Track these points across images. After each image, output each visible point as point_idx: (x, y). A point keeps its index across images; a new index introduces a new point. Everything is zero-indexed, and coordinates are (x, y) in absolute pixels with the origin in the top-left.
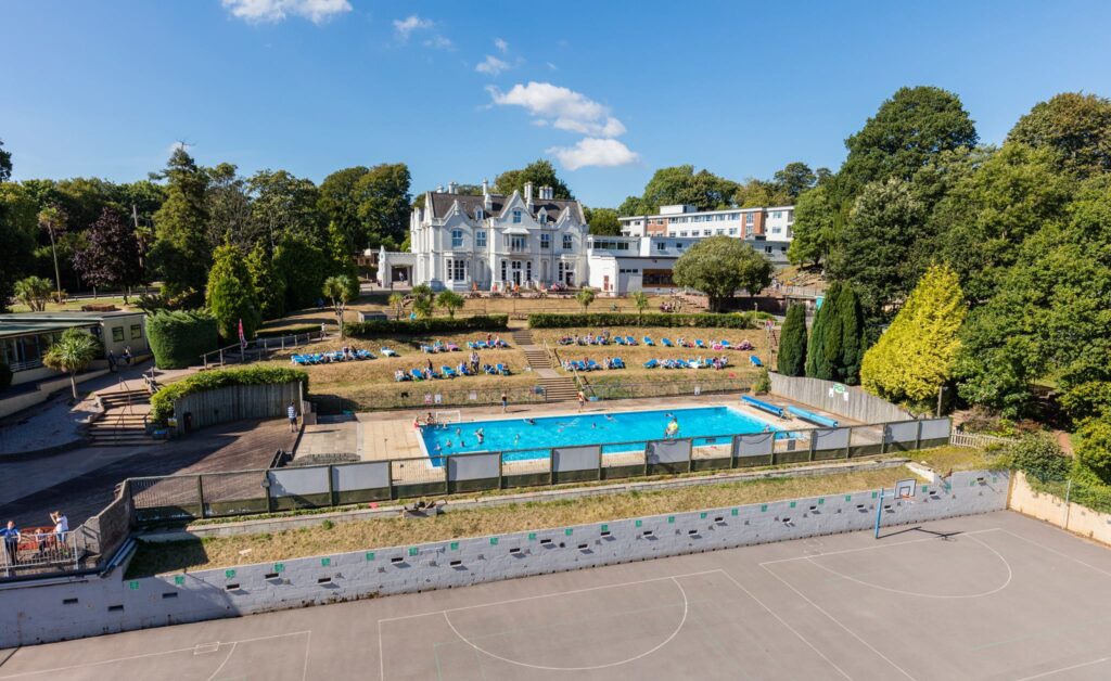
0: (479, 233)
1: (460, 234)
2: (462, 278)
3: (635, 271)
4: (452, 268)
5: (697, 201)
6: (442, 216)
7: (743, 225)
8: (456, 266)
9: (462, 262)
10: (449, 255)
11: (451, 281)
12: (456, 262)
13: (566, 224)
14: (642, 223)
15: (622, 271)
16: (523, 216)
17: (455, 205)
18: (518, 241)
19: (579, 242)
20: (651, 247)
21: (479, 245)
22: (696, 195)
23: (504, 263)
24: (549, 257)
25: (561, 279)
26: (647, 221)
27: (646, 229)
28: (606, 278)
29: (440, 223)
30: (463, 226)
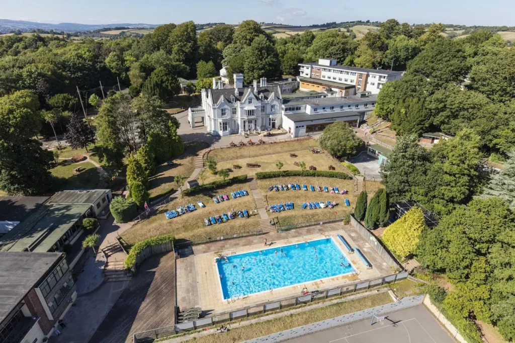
0: (233, 109)
1: (225, 110)
2: (226, 129)
3: (303, 126)
4: (222, 126)
5: (337, 54)
6: (216, 103)
7: (357, 79)
8: (224, 125)
9: (226, 123)
10: (220, 120)
11: (222, 131)
12: (224, 123)
13: (273, 101)
14: (310, 68)
15: (297, 127)
16: (253, 100)
17: (222, 98)
18: (250, 113)
19: (278, 108)
20: (311, 111)
21: (233, 113)
22: (337, 51)
23: (244, 122)
24: (264, 116)
25: (270, 125)
26: (312, 68)
27: (311, 71)
28: (290, 128)
29: (216, 107)
30: (226, 107)
